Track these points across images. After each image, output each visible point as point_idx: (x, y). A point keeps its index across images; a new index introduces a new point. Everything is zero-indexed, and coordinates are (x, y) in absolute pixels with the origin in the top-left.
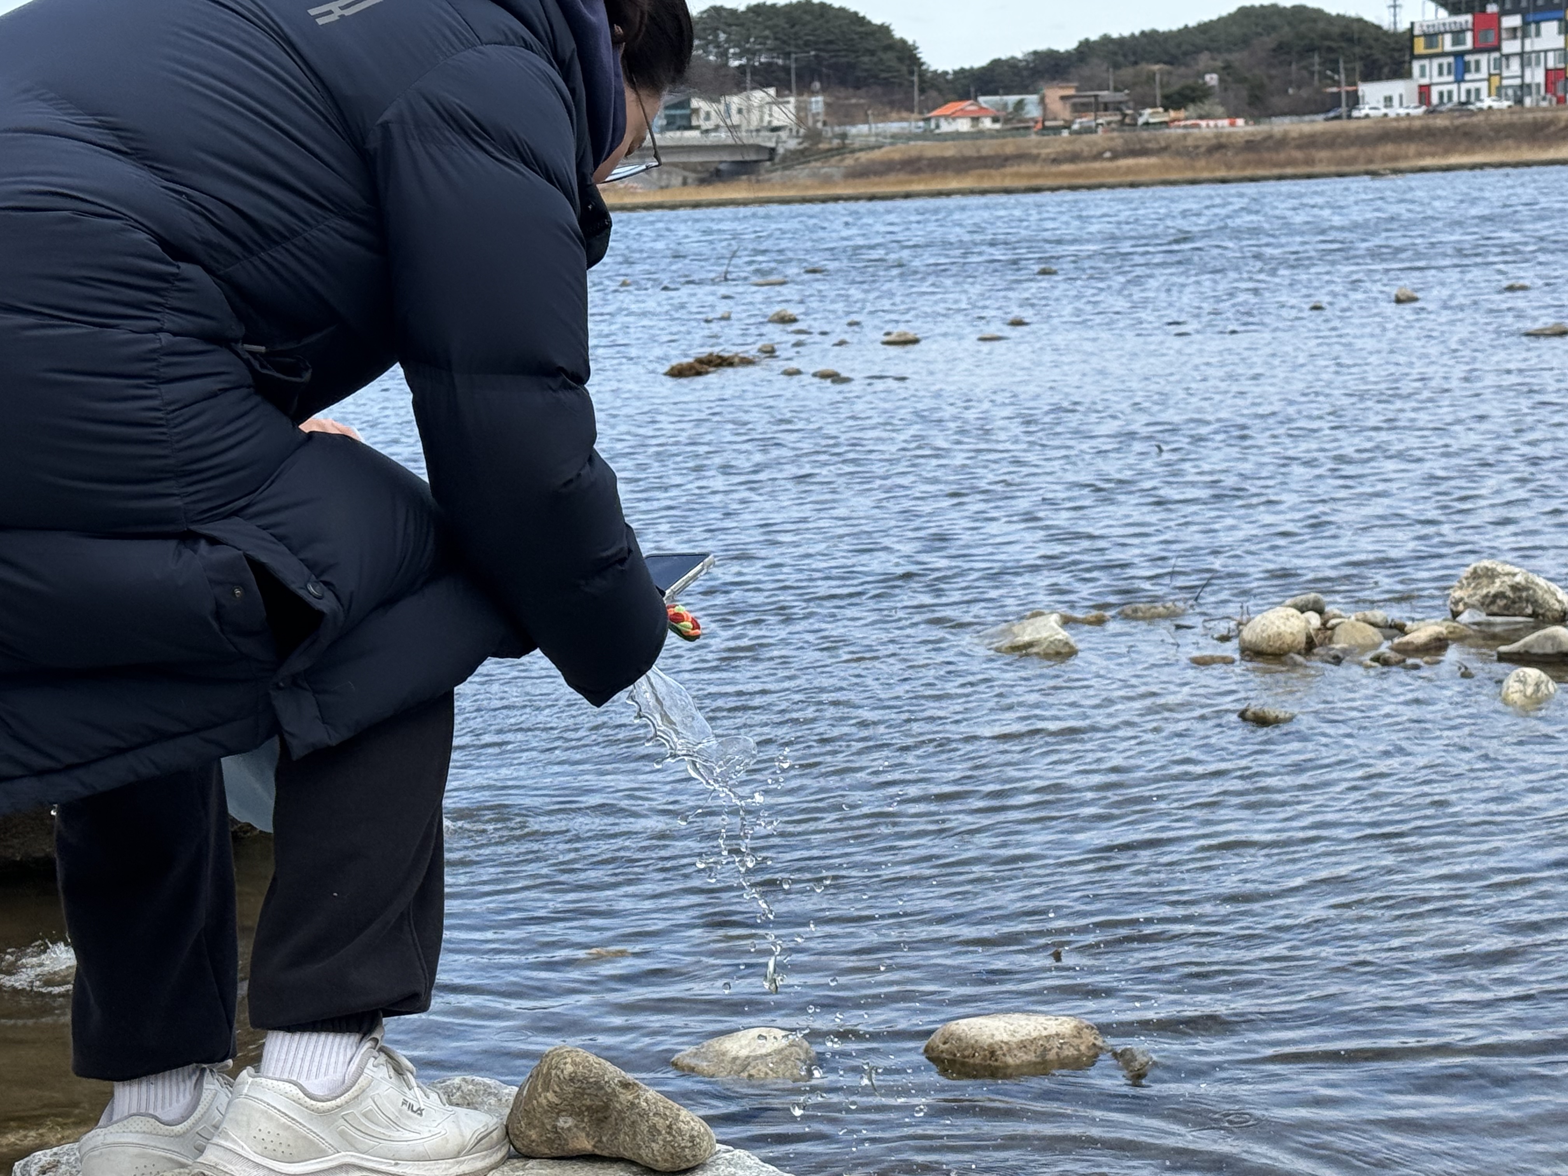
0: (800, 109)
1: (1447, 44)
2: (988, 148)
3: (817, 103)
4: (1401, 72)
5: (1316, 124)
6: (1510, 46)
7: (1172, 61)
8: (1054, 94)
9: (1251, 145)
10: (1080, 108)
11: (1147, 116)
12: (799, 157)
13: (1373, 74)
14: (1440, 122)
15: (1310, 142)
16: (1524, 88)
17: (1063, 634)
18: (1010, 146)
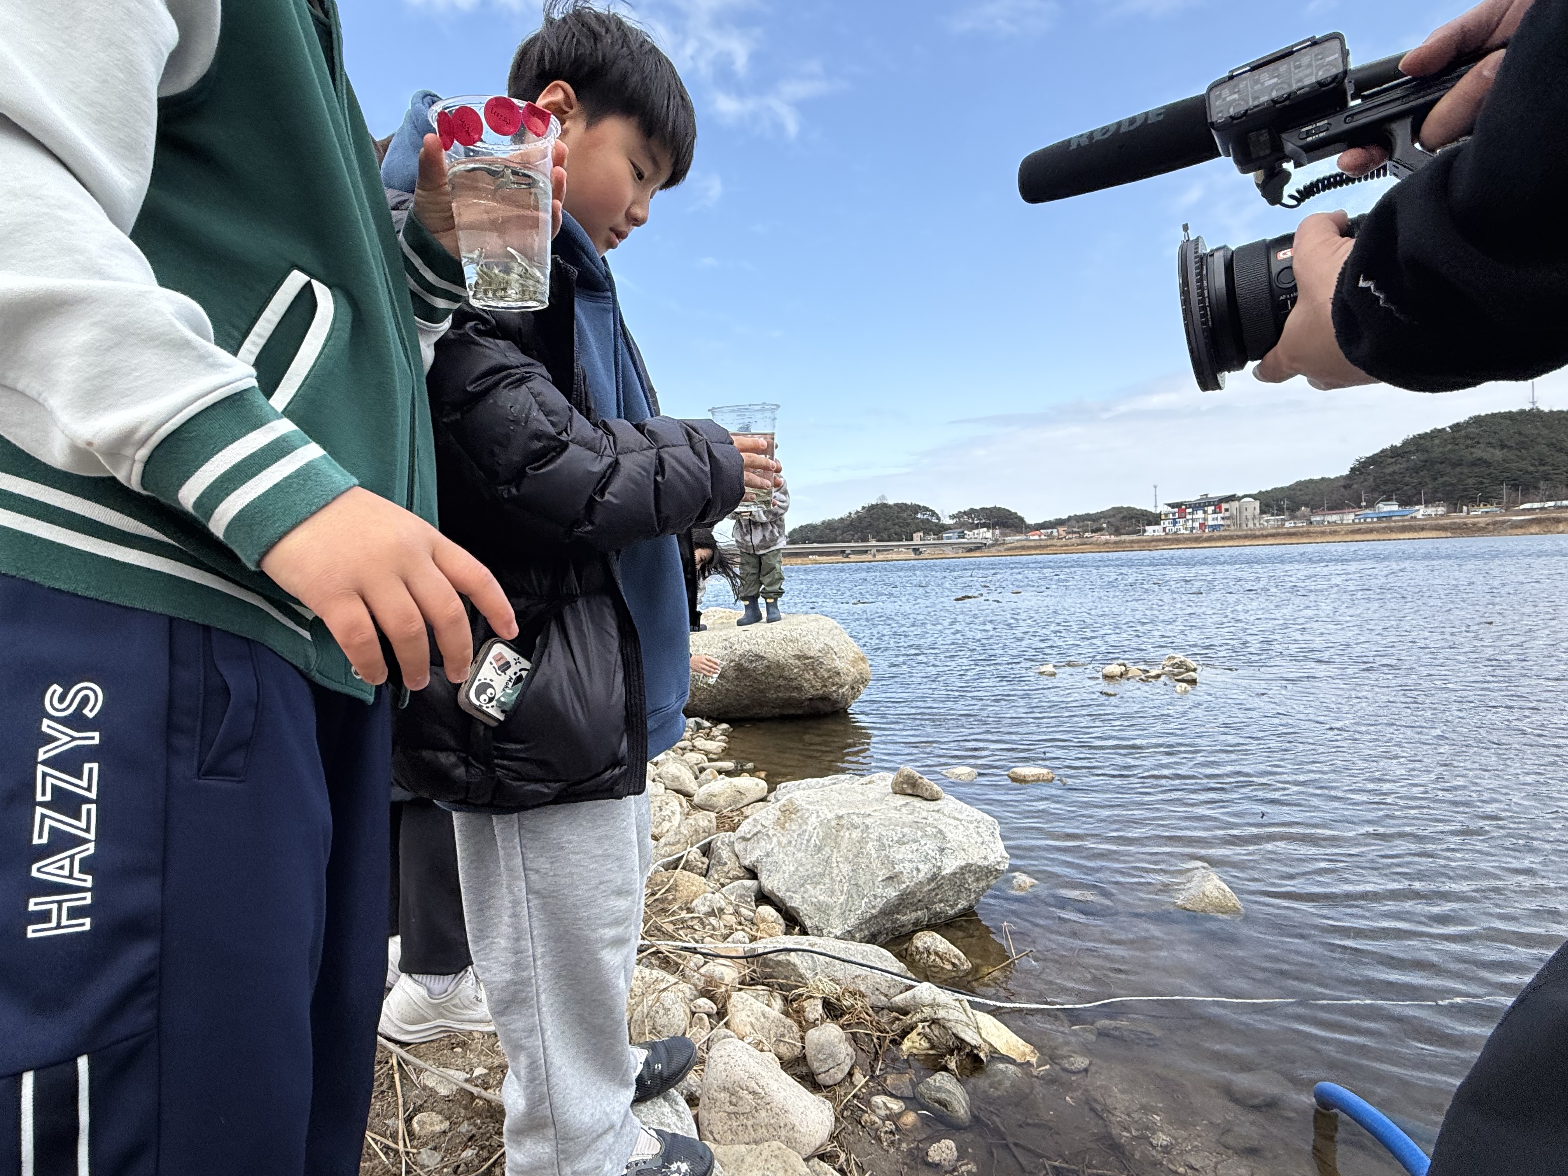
0: (993, 534)
1: (1171, 516)
2: (1043, 543)
3: (997, 532)
4: (1158, 523)
5: (1134, 537)
6: (1188, 517)
7: (1094, 521)
8: (1061, 529)
9: (1115, 543)
10: (1068, 533)
11: (1087, 535)
12: (993, 545)
13: (1149, 524)
14: (1169, 537)
15: (1132, 542)
16: (1193, 528)
17: (1053, 670)
18: (1049, 543)
